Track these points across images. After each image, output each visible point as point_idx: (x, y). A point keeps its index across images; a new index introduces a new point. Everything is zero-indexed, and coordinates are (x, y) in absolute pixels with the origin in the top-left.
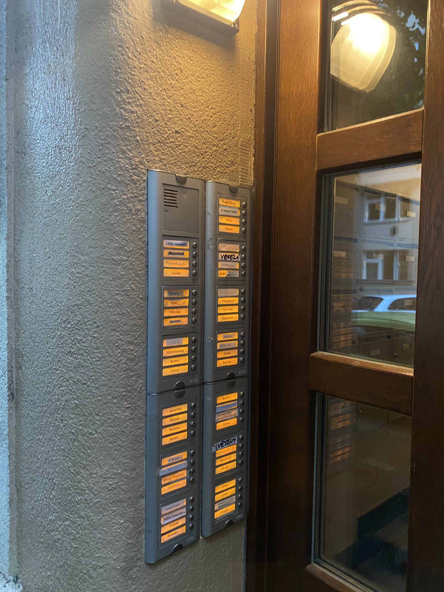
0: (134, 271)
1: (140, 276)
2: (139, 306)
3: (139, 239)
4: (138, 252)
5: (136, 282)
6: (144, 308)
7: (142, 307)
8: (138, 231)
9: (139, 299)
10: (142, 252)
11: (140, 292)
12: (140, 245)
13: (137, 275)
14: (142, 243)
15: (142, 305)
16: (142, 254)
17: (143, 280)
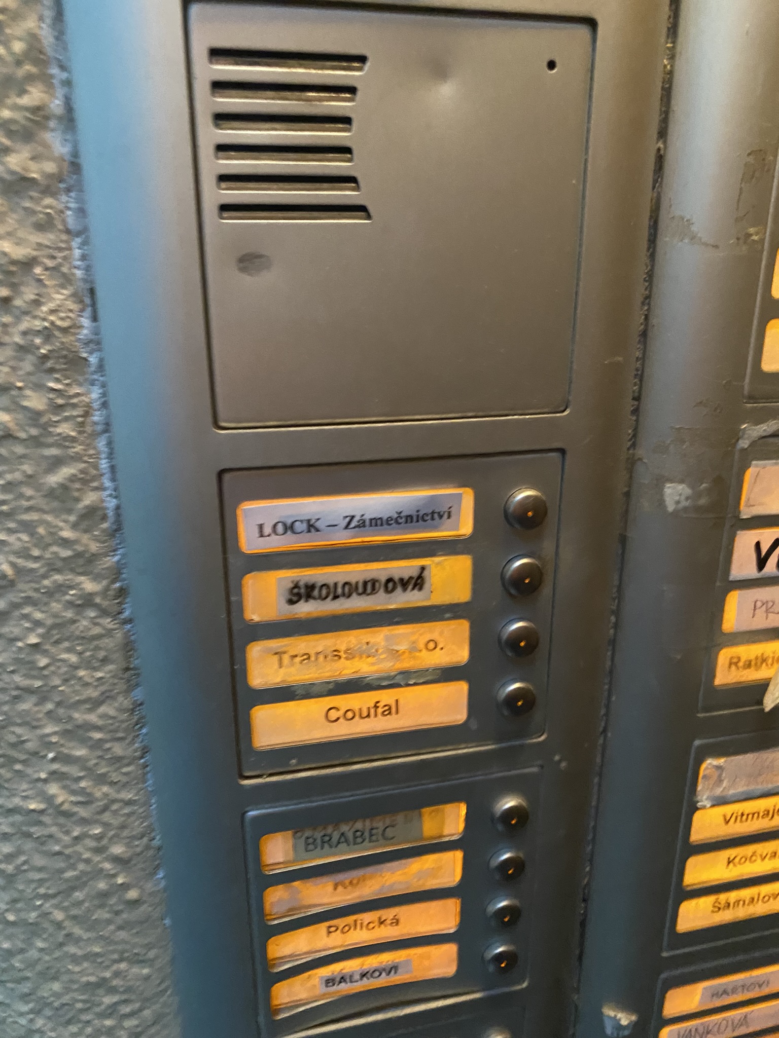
0: (50, 706)
1: (97, 735)
2: (113, 901)
3: (51, 494)
4: (61, 588)
5: (74, 771)
6: (143, 908)
7: (135, 903)
8: (36, 442)
9: (107, 866)
10: (89, 586)
11: (106, 825)
12: (65, 543)
13: (77, 732)
14: (75, 526)
15: (133, 894)
16: (87, 601)
17: (118, 759)
